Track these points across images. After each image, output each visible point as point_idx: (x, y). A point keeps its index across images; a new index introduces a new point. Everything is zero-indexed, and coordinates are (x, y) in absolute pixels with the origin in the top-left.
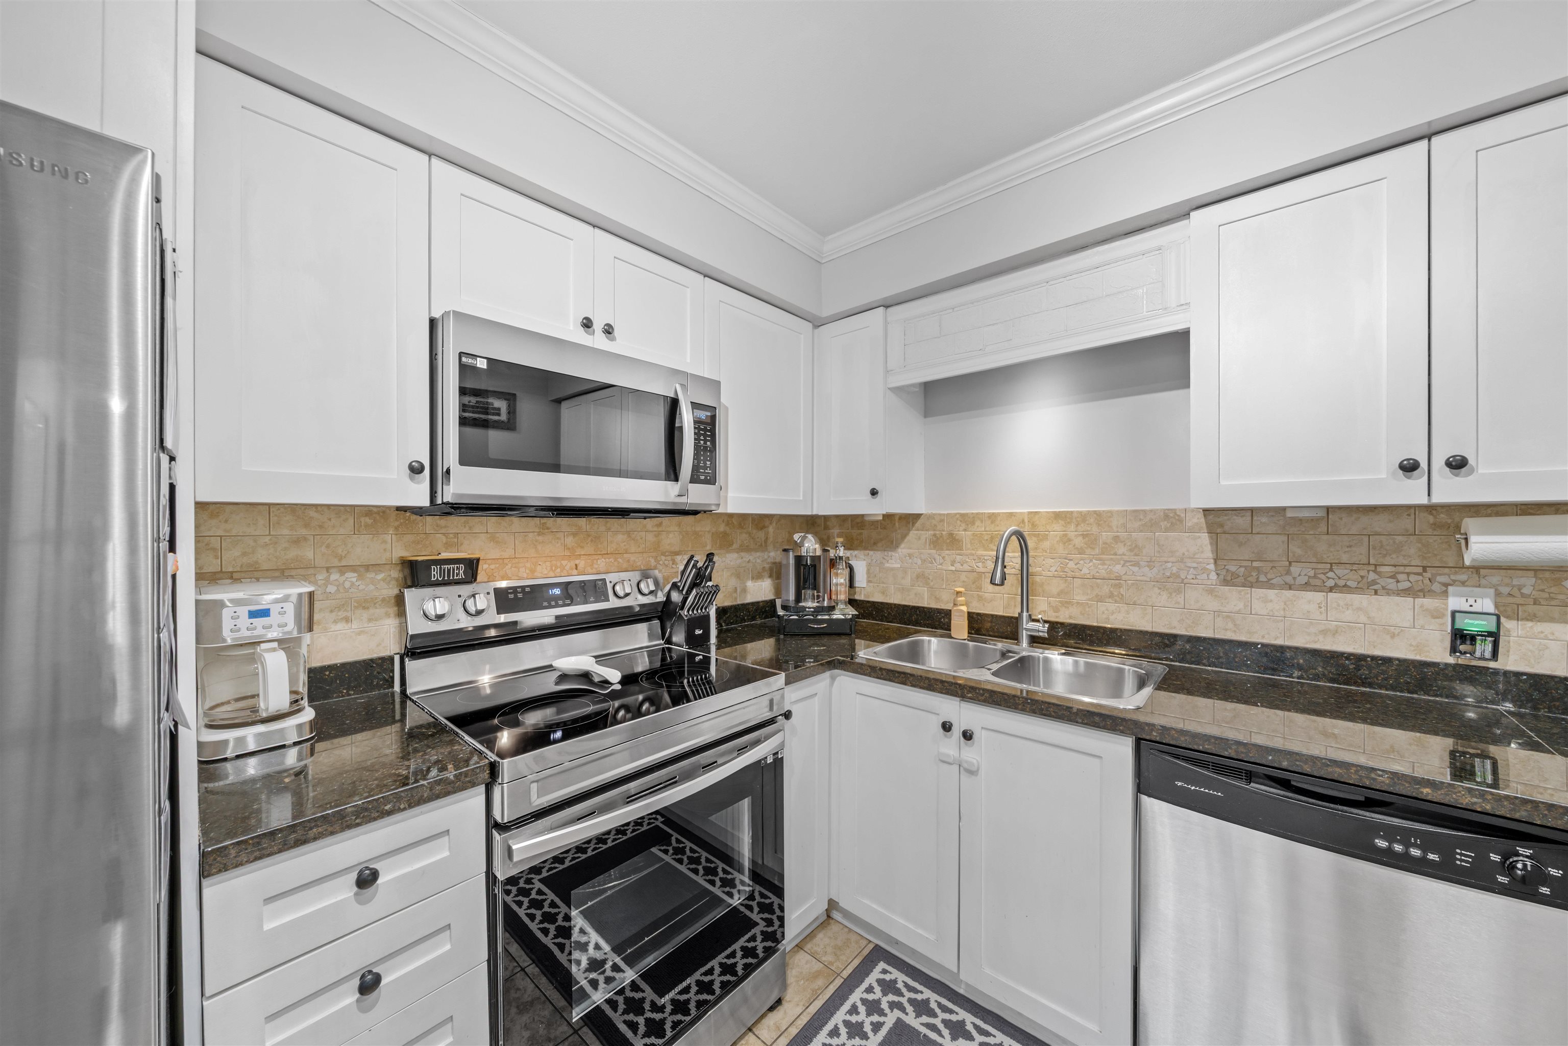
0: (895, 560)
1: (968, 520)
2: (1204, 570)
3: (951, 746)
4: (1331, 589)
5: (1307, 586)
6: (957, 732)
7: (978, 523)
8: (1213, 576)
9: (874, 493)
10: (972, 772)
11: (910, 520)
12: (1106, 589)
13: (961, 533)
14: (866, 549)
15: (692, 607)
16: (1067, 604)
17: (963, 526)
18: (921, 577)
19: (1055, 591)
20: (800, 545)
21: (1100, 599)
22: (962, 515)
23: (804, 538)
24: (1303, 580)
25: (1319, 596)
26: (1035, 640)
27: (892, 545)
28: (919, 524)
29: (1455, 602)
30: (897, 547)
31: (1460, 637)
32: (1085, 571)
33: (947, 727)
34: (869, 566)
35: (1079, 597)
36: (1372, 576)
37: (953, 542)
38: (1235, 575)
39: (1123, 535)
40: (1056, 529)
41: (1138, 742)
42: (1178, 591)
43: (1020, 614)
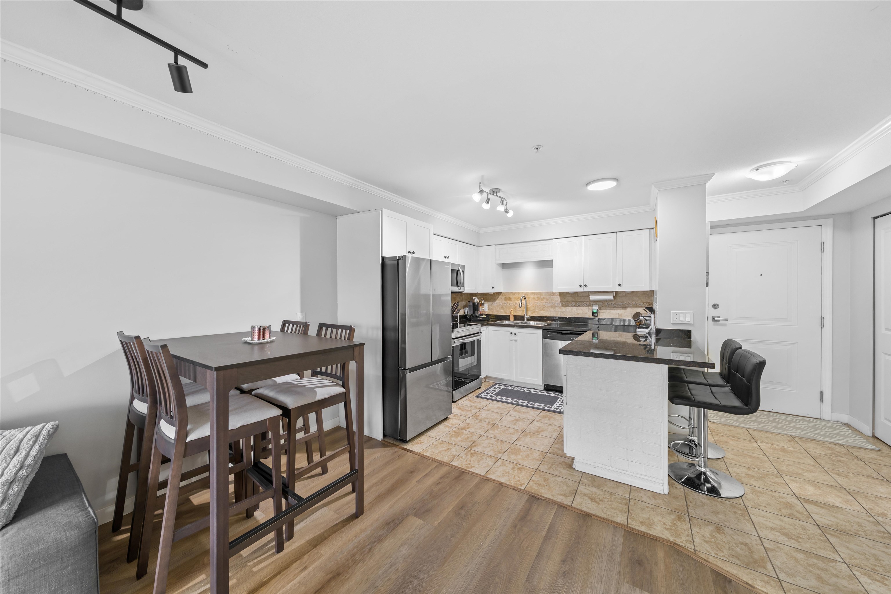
0: (495, 304)
1: (513, 294)
2: (559, 304)
3: (512, 337)
4: (578, 306)
5: (575, 306)
6: (513, 334)
7: (515, 294)
8: (560, 305)
9: (493, 288)
10: (516, 341)
11: (499, 294)
12: (542, 308)
13: (512, 297)
14: (488, 301)
15: (455, 314)
16: (534, 312)
17: (512, 295)
18: (502, 308)
19: (532, 309)
20: (475, 300)
21: (541, 310)
22: (512, 293)
23: (475, 298)
24: (574, 305)
25: (576, 308)
26: (528, 320)
27: (494, 300)
28: (501, 295)
29: (594, 307)
30: (496, 300)
31: (593, 313)
32: (538, 305)
33: (511, 333)
34: (488, 306)
35: (537, 310)
36: (583, 304)
37: (510, 299)
38: (564, 304)
39: (545, 297)
40: (532, 296)
41: (543, 329)
42: (555, 308)
43: (525, 314)
